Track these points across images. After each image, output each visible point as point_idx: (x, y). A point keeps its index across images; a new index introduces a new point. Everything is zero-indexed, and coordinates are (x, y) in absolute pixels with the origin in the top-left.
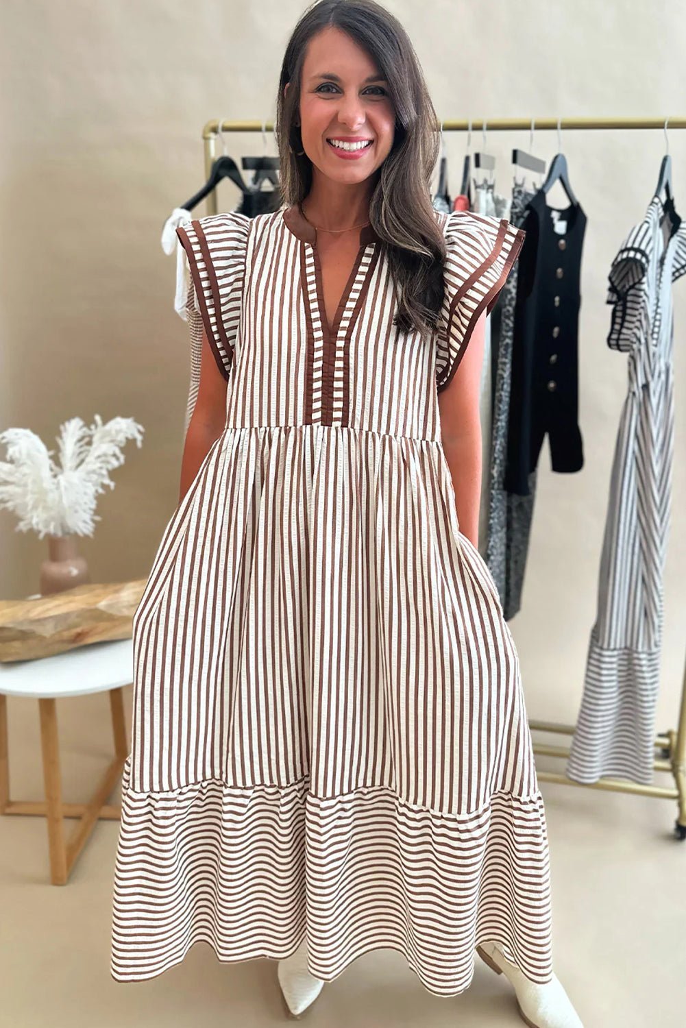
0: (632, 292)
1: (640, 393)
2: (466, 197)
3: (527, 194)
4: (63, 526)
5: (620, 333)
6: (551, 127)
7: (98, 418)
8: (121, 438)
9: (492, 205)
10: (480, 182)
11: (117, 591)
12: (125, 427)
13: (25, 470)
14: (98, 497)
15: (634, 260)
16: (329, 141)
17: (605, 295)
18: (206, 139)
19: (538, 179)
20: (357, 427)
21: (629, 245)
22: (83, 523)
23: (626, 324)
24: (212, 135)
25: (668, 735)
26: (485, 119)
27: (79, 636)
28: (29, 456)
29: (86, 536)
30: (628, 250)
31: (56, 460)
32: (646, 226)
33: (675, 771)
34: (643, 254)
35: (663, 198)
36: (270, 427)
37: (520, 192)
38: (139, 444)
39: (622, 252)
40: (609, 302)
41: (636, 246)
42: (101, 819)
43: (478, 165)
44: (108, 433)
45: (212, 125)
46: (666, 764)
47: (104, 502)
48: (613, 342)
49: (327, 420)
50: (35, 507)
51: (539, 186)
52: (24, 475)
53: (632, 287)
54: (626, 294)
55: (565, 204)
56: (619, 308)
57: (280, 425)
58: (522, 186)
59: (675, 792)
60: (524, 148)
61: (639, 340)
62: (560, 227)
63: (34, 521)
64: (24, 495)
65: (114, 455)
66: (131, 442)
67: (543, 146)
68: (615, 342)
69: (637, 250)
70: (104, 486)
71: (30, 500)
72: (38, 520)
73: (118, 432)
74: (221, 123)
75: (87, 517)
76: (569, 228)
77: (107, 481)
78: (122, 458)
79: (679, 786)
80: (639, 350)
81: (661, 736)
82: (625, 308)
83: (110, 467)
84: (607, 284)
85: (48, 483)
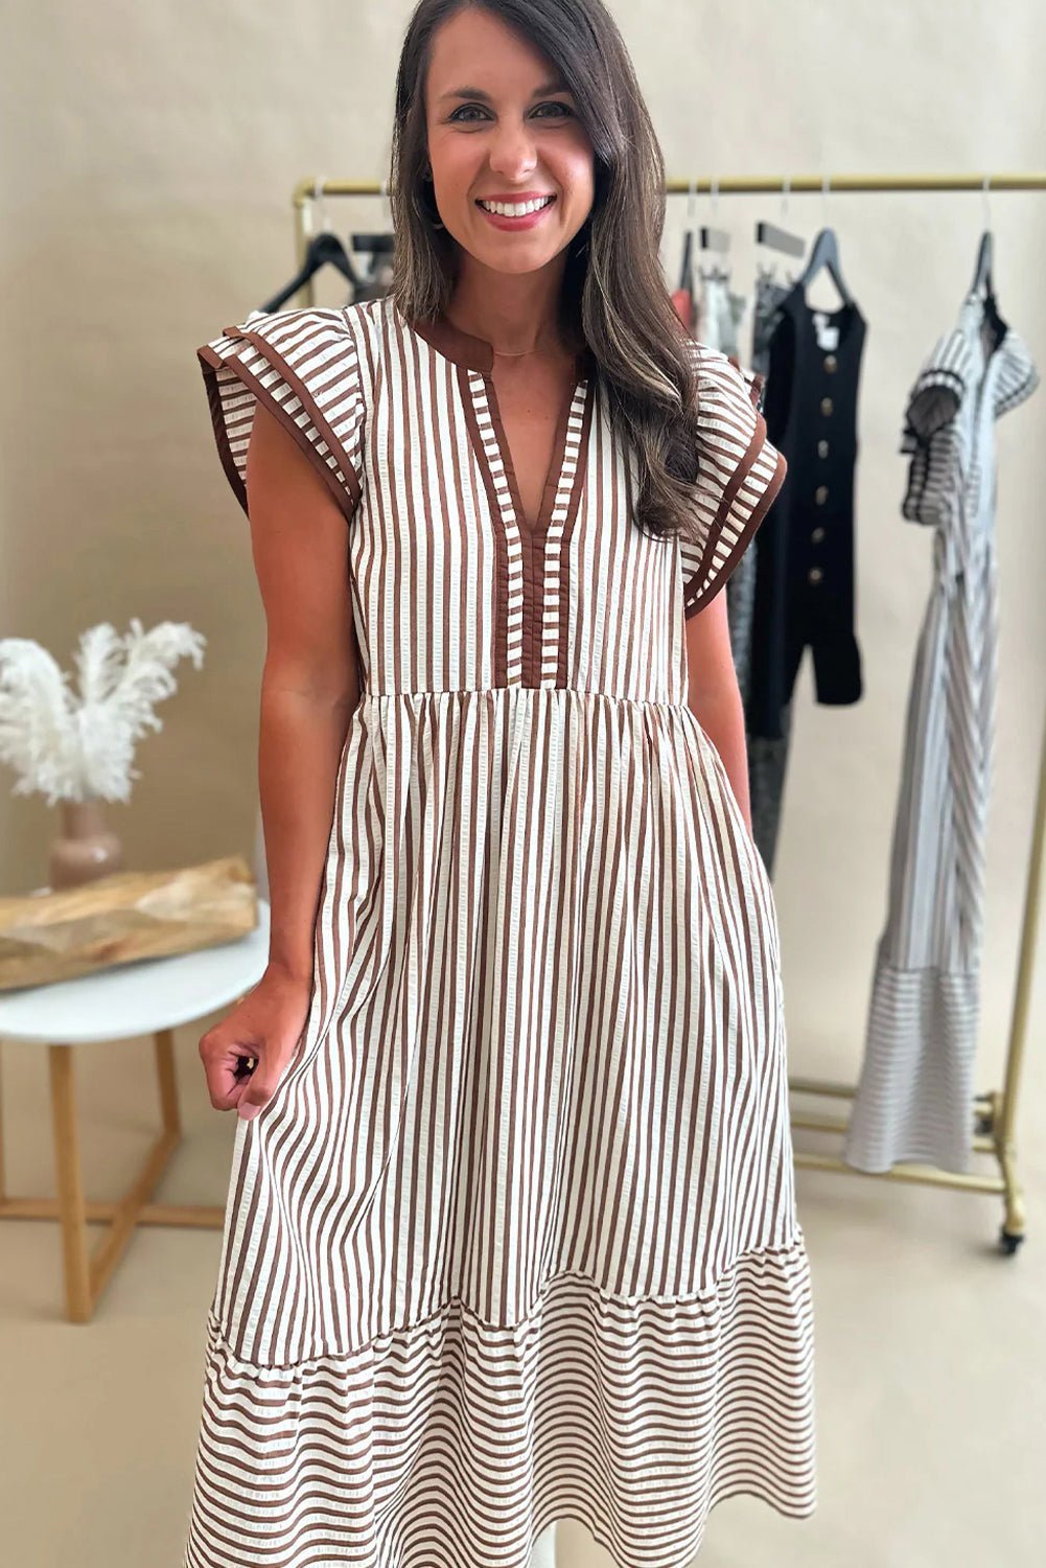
0: (939, 435)
1: (951, 587)
2: (686, 293)
3: (778, 290)
4: (84, 786)
5: (920, 496)
6: (814, 188)
7: (136, 625)
8: (171, 654)
9: (725, 306)
10: (708, 271)
11: (164, 883)
12: (176, 638)
13: (27, 702)
14: (137, 744)
15: (943, 389)
16: (480, 203)
17: (897, 439)
18: (298, 207)
19: (794, 267)
20: (581, 687)
21: (936, 365)
22: (114, 782)
23: (931, 484)
24: (307, 201)
25: (989, 1098)
26: (716, 177)
27: (109, 951)
28: (34, 681)
29: (118, 803)
30: (934, 372)
31: (74, 687)
32: (959, 338)
33: (999, 1151)
34: (957, 378)
35: (982, 293)
36: (433, 693)
37: (768, 287)
38: (198, 663)
39: (925, 375)
40: (904, 451)
41: (946, 366)
42: (143, 1224)
43: (704, 244)
44: (151, 648)
45: (306, 186)
46: (986, 1142)
47: (145, 751)
48: (910, 511)
49: (531, 679)
50: (42, 757)
51: (796, 276)
52: (27, 709)
53: (940, 429)
54: (930, 439)
55: (834, 303)
56: (921, 459)
57: (451, 690)
58: (770, 276)
59: (999, 1184)
60: (774, 219)
61: (949, 507)
62: (828, 338)
63: (42, 778)
64: (25, 740)
65: (162, 681)
66: (185, 661)
67: (802, 218)
68: (914, 510)
69: (949, 373)
70: (146, 727)
71: (34, 747)
72: (48, 778)
73: (168, 644)
74: (321, 182)
75: (120, 771)
76: (842, 339)
77: (150, 719)
78: (173, 685)
79: (1005, 1175)
80: (950, 524)
81: (980, 1099)
82: (928, 459)
83: (155, 698)
84: (901, 423)
85: (61, 721)
